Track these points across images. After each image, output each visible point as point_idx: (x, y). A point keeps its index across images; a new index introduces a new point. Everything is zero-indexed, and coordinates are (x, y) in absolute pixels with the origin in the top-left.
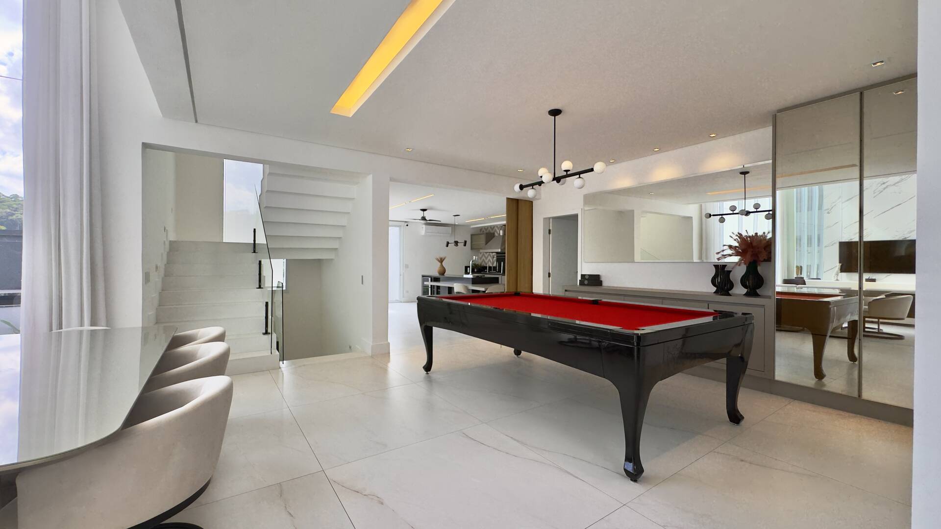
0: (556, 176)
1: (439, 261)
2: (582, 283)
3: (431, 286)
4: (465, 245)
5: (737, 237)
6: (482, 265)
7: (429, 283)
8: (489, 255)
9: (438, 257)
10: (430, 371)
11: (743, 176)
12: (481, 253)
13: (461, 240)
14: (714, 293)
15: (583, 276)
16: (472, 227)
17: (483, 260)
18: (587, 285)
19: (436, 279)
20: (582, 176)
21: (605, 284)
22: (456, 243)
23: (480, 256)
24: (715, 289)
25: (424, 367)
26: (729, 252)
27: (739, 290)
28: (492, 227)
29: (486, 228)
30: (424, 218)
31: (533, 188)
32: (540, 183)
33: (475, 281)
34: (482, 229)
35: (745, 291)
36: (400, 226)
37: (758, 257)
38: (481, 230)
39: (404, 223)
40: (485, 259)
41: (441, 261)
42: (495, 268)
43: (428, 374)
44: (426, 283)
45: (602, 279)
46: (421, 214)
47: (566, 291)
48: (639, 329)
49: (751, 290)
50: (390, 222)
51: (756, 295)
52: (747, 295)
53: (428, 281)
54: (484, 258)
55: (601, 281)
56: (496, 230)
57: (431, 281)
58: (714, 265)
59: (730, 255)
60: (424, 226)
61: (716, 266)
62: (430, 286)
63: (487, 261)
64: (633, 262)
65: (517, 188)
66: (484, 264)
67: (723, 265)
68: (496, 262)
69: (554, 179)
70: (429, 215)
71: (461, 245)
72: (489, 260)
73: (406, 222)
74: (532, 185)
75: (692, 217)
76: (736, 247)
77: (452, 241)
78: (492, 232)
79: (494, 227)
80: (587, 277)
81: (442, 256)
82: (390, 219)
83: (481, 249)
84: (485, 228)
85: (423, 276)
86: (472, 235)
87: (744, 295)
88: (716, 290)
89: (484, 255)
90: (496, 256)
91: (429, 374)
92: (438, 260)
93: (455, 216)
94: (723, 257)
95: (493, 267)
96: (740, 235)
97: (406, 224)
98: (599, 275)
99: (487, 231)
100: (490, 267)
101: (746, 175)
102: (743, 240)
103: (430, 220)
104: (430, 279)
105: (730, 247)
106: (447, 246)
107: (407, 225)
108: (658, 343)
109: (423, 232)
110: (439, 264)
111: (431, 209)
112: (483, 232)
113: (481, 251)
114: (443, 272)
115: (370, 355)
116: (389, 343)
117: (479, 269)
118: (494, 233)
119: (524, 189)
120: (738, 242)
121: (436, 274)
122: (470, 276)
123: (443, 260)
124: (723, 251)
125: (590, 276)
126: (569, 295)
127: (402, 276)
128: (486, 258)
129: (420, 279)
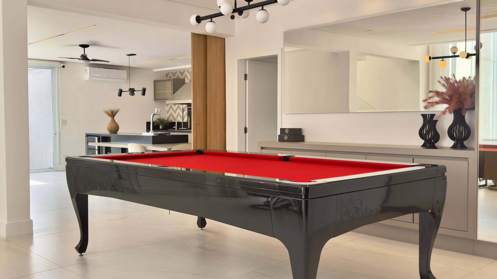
0: (237, 7)
1: (109, 115)
2: (281, 139)
3: (99, 147)
4: (144, 94)
5: (445, 82)
6: (170, 120)
7: (96, 144)
8: (179, 107)
9: (108, 110)
10: (84, 252)
11: (465, 12)
12: (168, 105)
13: (138, 87)
14: (422, 146)
15: (282, 130)
16: (155, 70)
17: (171, 114)
18: (288, 141)
19: (105, 139)
20: (265, 7)
21: (308, 139)
22: (132, 91)
23: (167, 108)
24: (422, 142)
25: (75, 248)
26: (437, 99)
27: (447, 142)
28: (182, 72)
29: (174, 72)
30: (84, 57)
31: (211, 21)
32: (220, 14)
33: (156, 141)
34: (169, 73)
35: (452, 143)
36: (52, 68)
37: (463, 104)
38: (167, 75)
39: (58, 63)
40: (173, 113)
41: (113, 114)
42: (185, 124)
43: (81, 255)
44: (90, 144)
45: (305, 133)
46: (81, 51)
47: (262, 148)
48: (311, 182)
49: (457, 141)
50: (29, 61)
51: (463, 147)
52: (454, 147)
53: (95, 142)
54: (171, 111)
55: (304, 136)
56: (186, 75)
57: (99, 141)
58: (421, 115)
59: (437, 103)
60: (88, 68)
61: (424, 116)
62: (97, 148)
63: (175, 116)
64: (348, 112)
65: (193, 20)
66: (171, 119)
67: (431, 115)
68: (187, 117)
69: (234, 11)
70: (91, 53)
71: (138, 94)
72: (179, 113)
73: (61, 62)
74: (211, 17)
75: (419, 61)
76: (443, 93)
77: (126, 88)
78: (181, 77)
79: (184, 72)
80: (287, 132)
81: (114, 108)
82: (29, 57)
83: (167, 99)
84: (172, 73)
85: (87, 135)
86: (155, 82)
87: (451, 148)
88: (424, 143)
89: (171, 107)
90: (187, 109)
91: (84, 256)
92: (107, 113)
93: (129, 55)
94: (430, 104)
95: (184, 123)
96: (447, 80)
97: (62, 65)
98: (301, 129)
99: (176, 77)
100: (179, 124)
101: (467, 12)
102: (450, 85)
103: (93, 60)
104: (96, 138)
105: (438, 93)
106: (120, 95)
107: (63, 67)
108: (329, 196)
109: (87, 76)
110: (110, 119)
111: (95, 44)
112: (170, 77)
113: (167, 102)
114: (115, 129)
115: (5, 238)
116: (31, 222)
117: (166, 125)
118: (184, 80)
119: (202, 21)
120: (446, 88)
121: (105, 132)
122: (151, 134)
123: (116, 114)
124: (430, 98)
125: (290, 129)
126: (265, 152)
127: (57, 135)
128: (175, 112)
129: (84, 138)
